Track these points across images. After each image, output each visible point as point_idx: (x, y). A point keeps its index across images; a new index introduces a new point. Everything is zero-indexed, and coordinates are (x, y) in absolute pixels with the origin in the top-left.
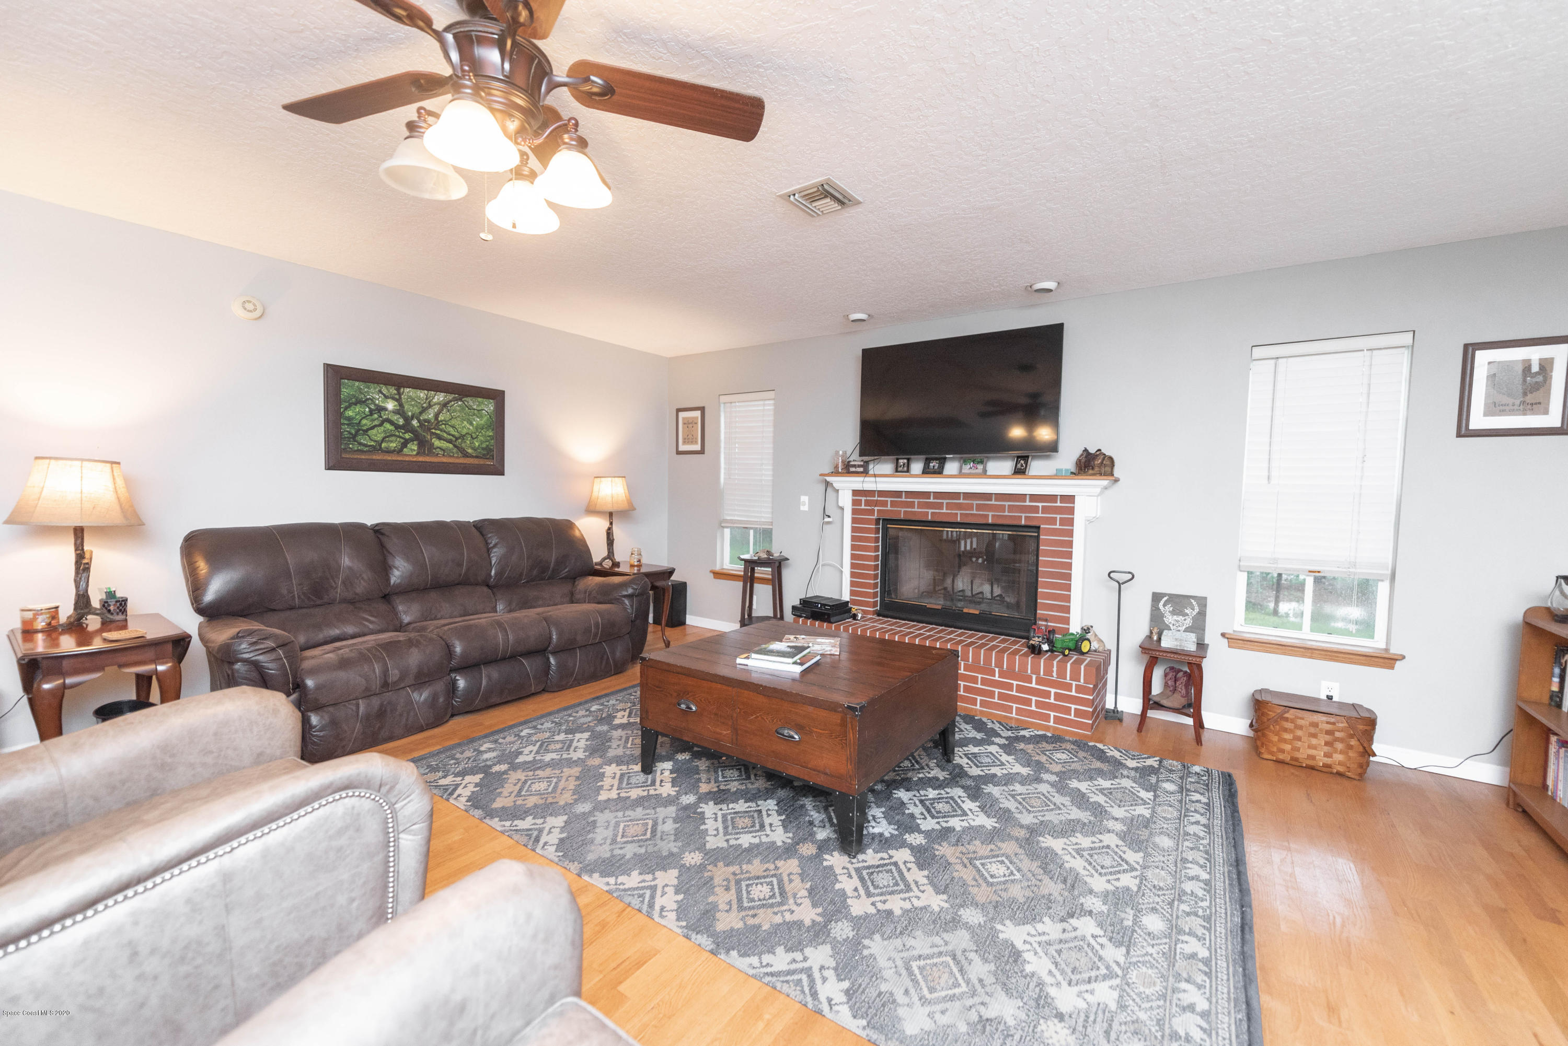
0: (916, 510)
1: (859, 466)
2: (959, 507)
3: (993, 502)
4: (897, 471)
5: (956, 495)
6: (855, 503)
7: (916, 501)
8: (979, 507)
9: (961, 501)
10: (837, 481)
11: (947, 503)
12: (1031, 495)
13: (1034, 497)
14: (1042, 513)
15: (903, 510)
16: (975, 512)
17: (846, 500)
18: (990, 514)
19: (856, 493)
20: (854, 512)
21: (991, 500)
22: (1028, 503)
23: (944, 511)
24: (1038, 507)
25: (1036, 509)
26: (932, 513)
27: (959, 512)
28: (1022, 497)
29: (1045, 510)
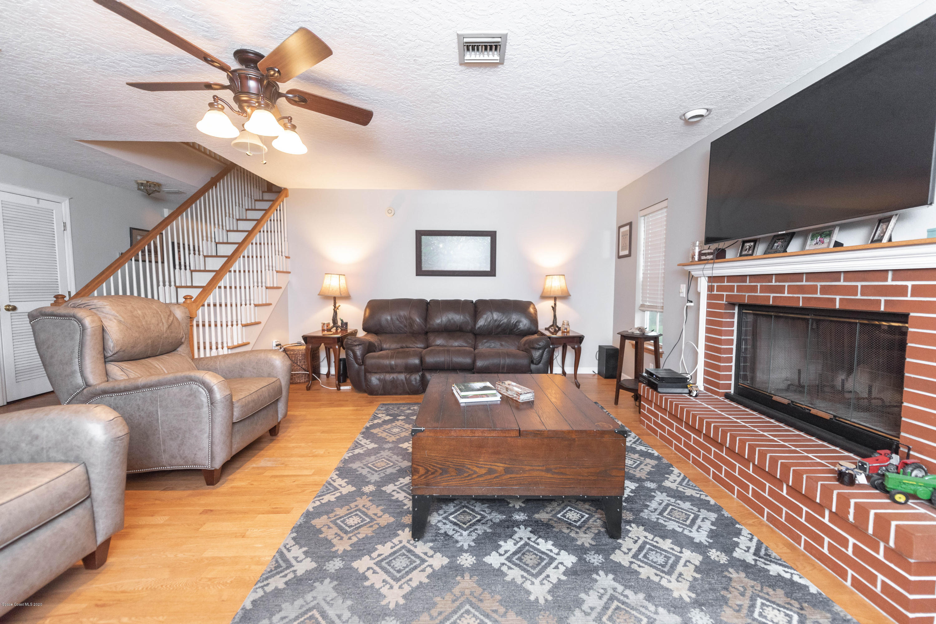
0: (758, 294)
1: (709, 254)
2: (802, 289)
3: (842, 283)
4: (741, 255)
5: (797, 276)
6: (710, 288)
7: (759, 284)
8: (824, 290)
9: (804, 283)
10: (696, 271)
11: (788, 286)
12: (894, 271)
13: (899, 273)
14: (912, 296)
15: (747, 294)
16: (818, 295)
17: (703, 285)
18: (838, 298)
19: (711, 279)
20: (710, 297)
21: (839, 281)
22: (890, 282)
23: (786, 295)
24: (906, 287)
25: (902, 291)
26: (774, 298)
27: (801, 296)
28: (882, 274)
29: (916, 291)
